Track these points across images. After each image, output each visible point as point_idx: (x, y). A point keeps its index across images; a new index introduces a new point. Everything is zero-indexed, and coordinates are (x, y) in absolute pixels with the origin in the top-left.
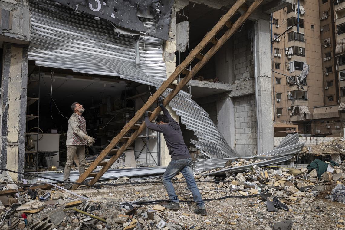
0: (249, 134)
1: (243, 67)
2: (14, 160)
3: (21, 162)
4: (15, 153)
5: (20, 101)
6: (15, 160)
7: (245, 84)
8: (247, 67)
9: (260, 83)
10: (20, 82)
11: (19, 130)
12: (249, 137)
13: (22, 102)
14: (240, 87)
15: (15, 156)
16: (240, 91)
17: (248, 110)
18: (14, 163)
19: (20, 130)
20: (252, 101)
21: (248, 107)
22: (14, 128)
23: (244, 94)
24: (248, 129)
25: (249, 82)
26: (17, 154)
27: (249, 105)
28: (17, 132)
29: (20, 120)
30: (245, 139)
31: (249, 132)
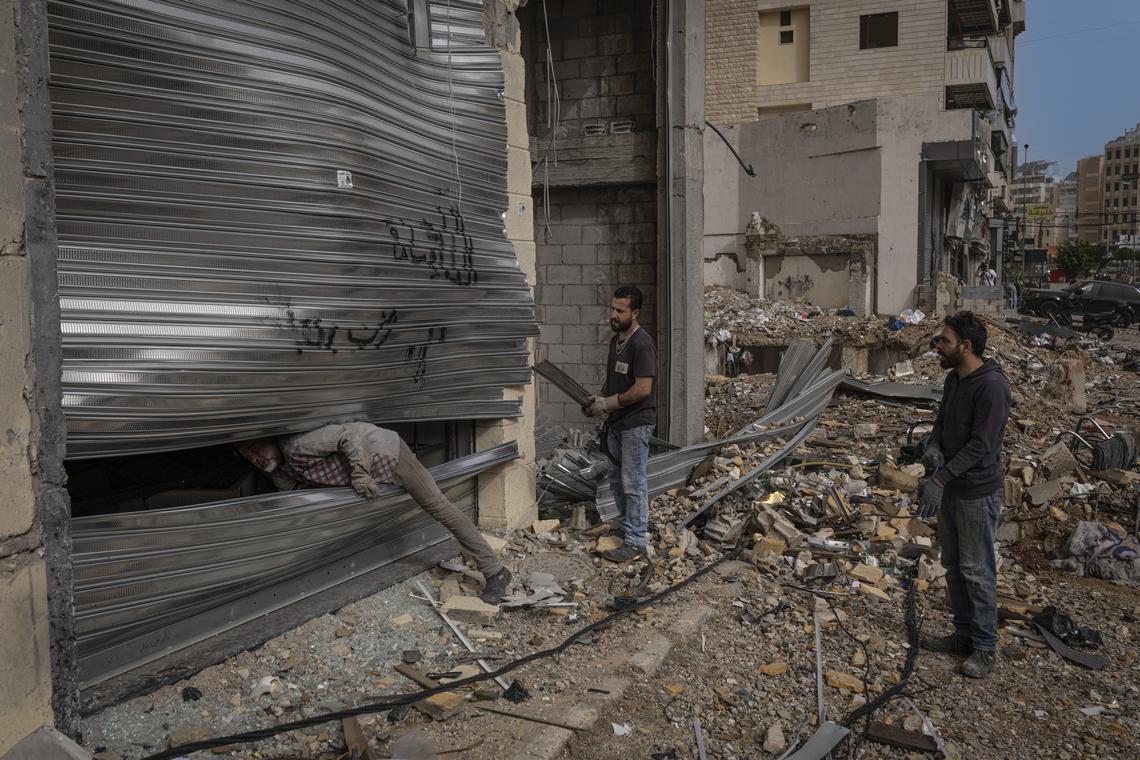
0: (600, 327)
1: (580, 77)
2: (30, 646)
3: (61, 647)
4: (28, 603)
5: (23, 263)
6: (36, 643)
7: (605, 144)
8: (598, 79)
9: (683, 151)
10: (14, 129)
11: (34, 453)
12: (601, 337)
13: (35, 264)
14: (576, 155)
15: (29, 619)
16: (575, 168)
17: (600, 240)
18: (32, 664)
19: (40, 453)
20: (618, 211)
21: (599, 229)
22: (10, 440)
23: (595, 181)
24: (599, 309)
25: (619, 141)
26: (42, 606)
27: (604, 224)
28: (25, 466)
29: (35, 385)
30: (583, 345)
31: (602, 322)
